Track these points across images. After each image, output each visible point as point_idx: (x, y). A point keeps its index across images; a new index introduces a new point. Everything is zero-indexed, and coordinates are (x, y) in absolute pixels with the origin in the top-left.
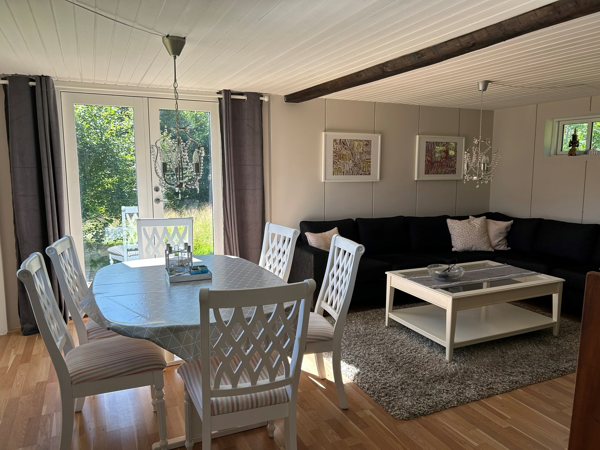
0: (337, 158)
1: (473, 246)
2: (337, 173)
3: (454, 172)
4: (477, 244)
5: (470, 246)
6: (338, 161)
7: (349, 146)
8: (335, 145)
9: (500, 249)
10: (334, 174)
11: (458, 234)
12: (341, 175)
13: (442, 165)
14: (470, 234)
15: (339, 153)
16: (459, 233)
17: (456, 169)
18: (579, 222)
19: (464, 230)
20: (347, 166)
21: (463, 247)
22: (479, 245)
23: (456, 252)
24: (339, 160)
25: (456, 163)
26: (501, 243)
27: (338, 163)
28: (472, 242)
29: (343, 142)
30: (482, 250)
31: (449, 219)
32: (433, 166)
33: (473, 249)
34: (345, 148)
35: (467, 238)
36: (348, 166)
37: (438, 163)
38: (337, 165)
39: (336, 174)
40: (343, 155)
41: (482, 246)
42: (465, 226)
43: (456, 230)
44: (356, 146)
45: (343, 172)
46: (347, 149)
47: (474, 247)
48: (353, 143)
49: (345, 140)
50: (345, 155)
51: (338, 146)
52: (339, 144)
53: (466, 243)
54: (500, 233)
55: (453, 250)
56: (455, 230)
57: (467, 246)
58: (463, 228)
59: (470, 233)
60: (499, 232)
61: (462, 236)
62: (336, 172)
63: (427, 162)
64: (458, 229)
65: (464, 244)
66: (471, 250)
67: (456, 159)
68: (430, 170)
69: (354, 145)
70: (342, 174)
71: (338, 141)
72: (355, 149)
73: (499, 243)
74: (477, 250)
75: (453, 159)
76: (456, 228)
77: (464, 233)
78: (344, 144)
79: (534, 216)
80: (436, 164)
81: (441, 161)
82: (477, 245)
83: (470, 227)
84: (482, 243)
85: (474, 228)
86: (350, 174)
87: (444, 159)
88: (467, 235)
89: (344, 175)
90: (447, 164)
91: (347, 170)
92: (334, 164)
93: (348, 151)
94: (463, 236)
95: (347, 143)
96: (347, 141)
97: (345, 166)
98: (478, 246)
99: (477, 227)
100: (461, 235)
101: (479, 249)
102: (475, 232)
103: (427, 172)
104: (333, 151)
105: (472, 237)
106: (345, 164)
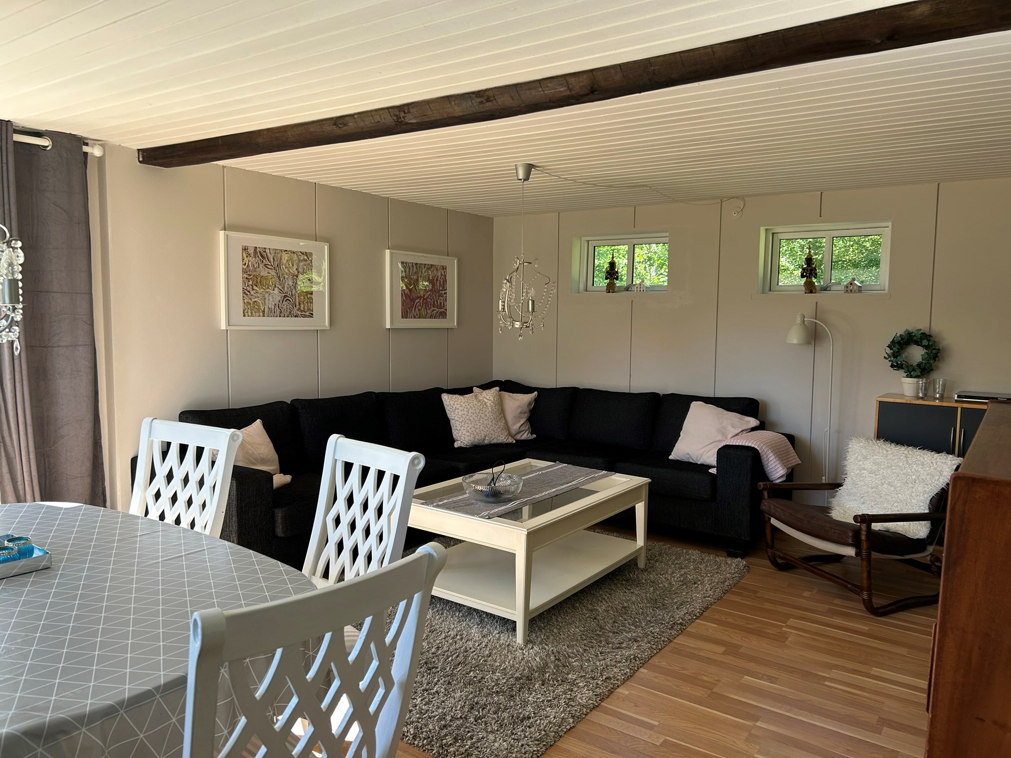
0: (251, 283)
1: (485, 436)
2: (252, 313)
3: (443, 315)
4: (492, 432)
5: (481, 436)
6: (253, 290)
7: (272, 260)
8: (246, 258)
9: (523, 438)
10: (246, 314)
11: (462, 419)
12: (260, 316)
13: (427, 303)
14: (481, 416)
15: (254, 273)
16: (464, 416)
17: (446, 310)
18: (626, 390)
19: (471, 411)
20: (269, 300)
21: (472, 439)
22: (495, 435)
23: (460, 448)
24: (255, 287)
25: (446, 300)
26: (523, 429)
27: (252, 292)
28: (484, 430)
29: (260, 252)
30: (499, 442)
31: (445, 394)
32: (414, 304)
33: (486, 442)
34: (265, 265)
35: (477, 425)
36: (271, 300)
37: (420, 300)
38: (250, 296)
39: (250, 314)
40: (262, 277)
41: (499, 436)
42: (471, 405)
43: (458, 412)
44: (284, 261)
45: (264, 312)
46: (269, 267)
47: (487, 438)
48: (279, 255)
49: (265, 248)
50: (266, 278)
51: (252, 260)
52: (252, 255)
53: (476, 433)
54: (521, 413)
55: (456, 445)
56: (456, 413)
57: (477, 437)
58: (469, 407)
59: (479, 415)
60: (520, 411)
61: (468, 421)
62: (249, 311)
63: (404, 298)
64: (461, 410)
65: (473, 434)
66: (483, 444)
67: (446, 293)
68: (408, 310)
69: (281, 259)
70: (261, 314)
71: (251, 251)
72: (284, 267)
73: (521, 429)
74: (492, 442)
75: (441, 293)
76: (458, 409)
77: (471, 416)
78: (262, 256)
79: (560, 385)
80: (418, 300)
81: (424, 295)
82: (492, 434)
83: (479, 405)
84: (499, 430)
85: (485, 406)
86: (275, 315)
87: (430, 293)
88: (476, 419)
89: (264, 316)
90: (434, 301)
91: (270, 306)
92: (245, 295)
93: (270, 271)
94: (470, 420)
95: (269, 254)
96: (268, 251)
97: (267, 298)
98: (494, 437)
99: (488, 404)
100: (467, 419)
101: (495, 441)
102: (486, 413)
103: (405, 315)
104: (243, 269)
105: (483, 422)
106: (267, 296)
